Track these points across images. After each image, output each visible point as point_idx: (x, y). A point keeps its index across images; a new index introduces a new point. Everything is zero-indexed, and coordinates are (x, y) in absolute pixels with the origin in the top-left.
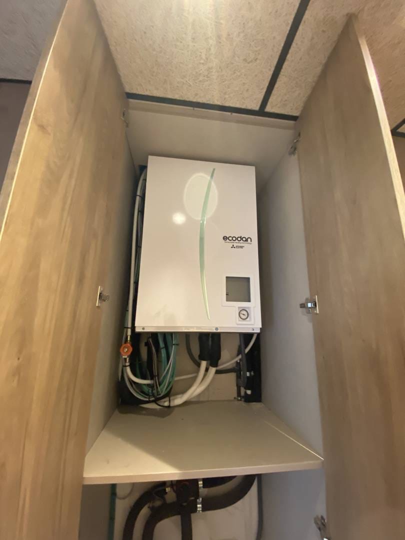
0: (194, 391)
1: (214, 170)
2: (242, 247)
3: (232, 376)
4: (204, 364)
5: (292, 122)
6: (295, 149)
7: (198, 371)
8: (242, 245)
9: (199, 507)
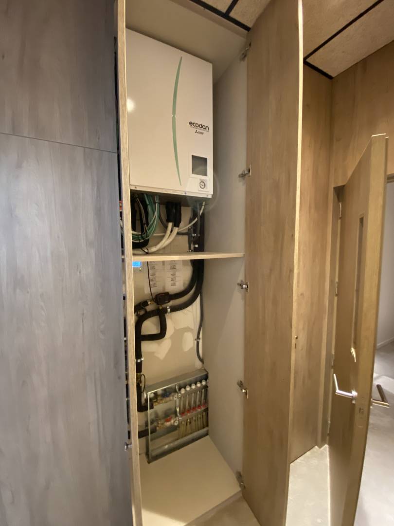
0: (164, 243)
1: (181, 58)
2: (202, 133)
3: (186, 238)
4: (170, 225)
5: (245, 31)
6: (245, 56)
7: (165, 232)
8: (202, 131)
9: (169, 310)
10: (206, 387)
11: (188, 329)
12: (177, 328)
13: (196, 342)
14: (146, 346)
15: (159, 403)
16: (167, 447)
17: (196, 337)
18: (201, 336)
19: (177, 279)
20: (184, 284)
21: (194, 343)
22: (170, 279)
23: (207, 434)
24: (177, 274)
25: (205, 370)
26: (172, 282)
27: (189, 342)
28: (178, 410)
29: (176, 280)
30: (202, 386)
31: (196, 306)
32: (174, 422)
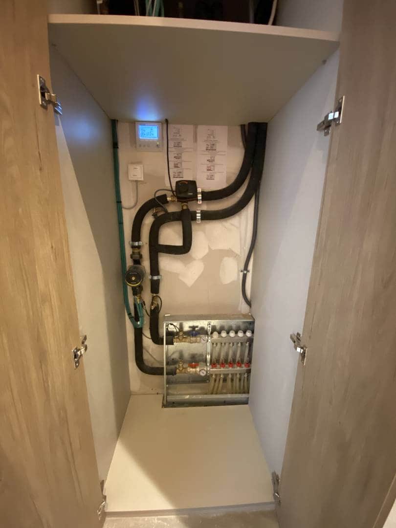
9: (199, 216)
10: (251, 341)
11: (229, 253)
12: (213, 248)
13: (241, 274)
14: (166, 263)
15: (181, 341)
16: (187, 397)
17: (242, 267)
18: (250, 267)
19: (217, 169)
20: (228, 179)
21: (239, 275)
22: (205, 168)
23: (245, 402)
24: (218, 159)
25: (252, 316)
26: (209, 173)
27: (231, 272)
28: (209, 357)
29: (216, 171)
30: (246, 338)
31: (247, 218)
32: (200, 371)
